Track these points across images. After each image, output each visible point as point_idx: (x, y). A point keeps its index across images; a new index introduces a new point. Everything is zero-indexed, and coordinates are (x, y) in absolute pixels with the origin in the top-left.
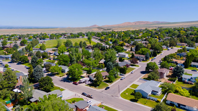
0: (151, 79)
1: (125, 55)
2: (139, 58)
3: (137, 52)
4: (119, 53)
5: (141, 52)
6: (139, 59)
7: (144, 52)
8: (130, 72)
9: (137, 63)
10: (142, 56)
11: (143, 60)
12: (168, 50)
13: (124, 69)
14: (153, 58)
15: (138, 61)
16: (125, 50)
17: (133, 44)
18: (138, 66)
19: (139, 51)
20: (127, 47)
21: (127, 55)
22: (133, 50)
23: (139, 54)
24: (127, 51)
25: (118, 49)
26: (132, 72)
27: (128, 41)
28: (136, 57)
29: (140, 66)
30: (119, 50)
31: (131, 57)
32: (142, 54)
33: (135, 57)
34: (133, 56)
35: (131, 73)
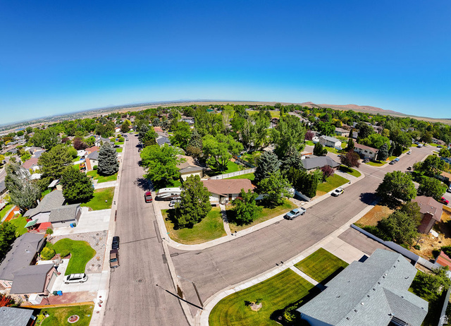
0: (390, 236)
1: (334, 143)
2: (363, 153)
3: (362, 140)
4: (323, 136)
5: (370, 142)
6: (362, 157)
7: (377, 141)
8: (330, 190)
9: (357, 165)
10: (372, 150)
11: (372, 160)
12: (419, 147)
13: (311, 182)
14: (394, 158)
15: (360, 161)
16: (339, 134)
17: (357, 127)
18: (358, 175)
19: (366, 139)
20: (344, 128)
21: (338, 144)
22: (354, 136)
23: (366, 144)
24: (343, 135)
25: (323, 127)
26: (337, 193)
27: (349, 121)
28: (358, 150)
29: (363, 176)
30: (325, 131)
31: (346, 150)
32: (372, 146)
33: (355, 150)
34: (350, 147)
35: (333, 195)
